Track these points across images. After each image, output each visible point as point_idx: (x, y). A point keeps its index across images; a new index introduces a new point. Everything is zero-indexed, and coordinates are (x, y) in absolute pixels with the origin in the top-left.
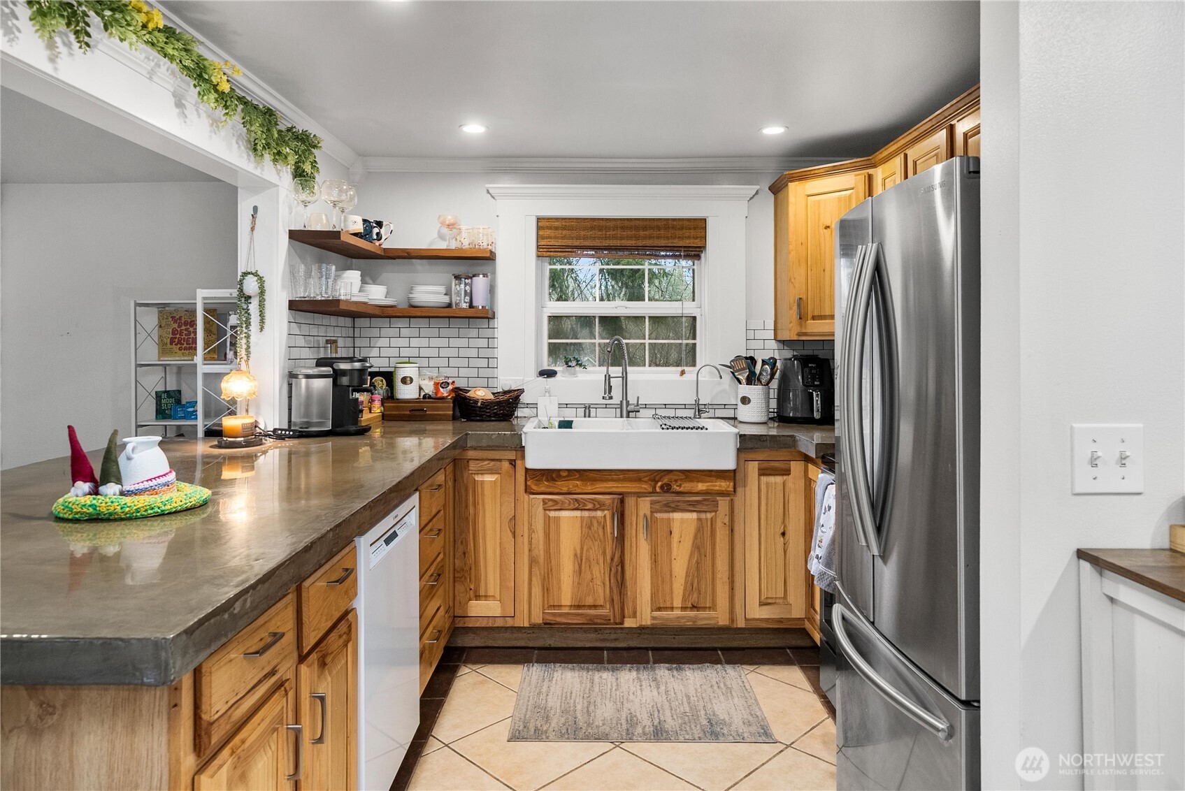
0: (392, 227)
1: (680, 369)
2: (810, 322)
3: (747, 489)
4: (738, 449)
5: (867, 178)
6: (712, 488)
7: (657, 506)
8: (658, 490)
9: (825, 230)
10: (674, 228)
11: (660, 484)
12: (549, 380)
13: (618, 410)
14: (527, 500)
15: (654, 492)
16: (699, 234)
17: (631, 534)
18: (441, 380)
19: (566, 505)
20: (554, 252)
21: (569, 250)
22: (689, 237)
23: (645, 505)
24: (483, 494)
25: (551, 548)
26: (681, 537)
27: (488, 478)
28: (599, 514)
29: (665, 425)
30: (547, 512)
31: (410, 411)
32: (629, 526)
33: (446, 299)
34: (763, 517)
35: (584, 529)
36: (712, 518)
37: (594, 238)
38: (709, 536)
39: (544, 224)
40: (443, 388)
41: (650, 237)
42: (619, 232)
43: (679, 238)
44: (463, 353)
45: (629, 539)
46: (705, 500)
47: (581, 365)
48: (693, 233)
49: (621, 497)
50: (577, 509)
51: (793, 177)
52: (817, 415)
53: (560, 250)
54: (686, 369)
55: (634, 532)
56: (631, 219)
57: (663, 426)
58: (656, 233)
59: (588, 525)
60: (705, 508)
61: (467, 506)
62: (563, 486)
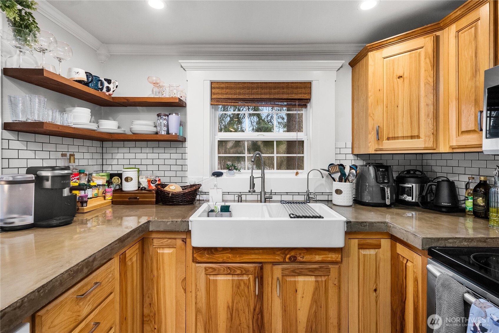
0: (117, 84)
1: (295, 171)
2: (385, 141)
3: (350, 258)
4: (346, 232)
5: (435, 38)
6: (326, 259)
7: (287, 272)
8: (287, 260)
9: (398, 79)
10: (292, 87)
11: (288, 256)
12: (218, 178)
13: (259, 196)
14: (194, 266)
15: (284, 262)
16: (307, 92)
17: (268, 291)
18: (153, 178)
19: (222, 271)
20: (221, 102)
21: (230, 101)
22: (301, 93)
23: (278, 271)
24: (163, 263)
25: (211, 302)
26: (303, 294)
27: (167, 251)
28: (245, 278)
29: (293, 215)
30: (208, 276)
31: (129, 199)
32: (266, 285)
33: (154, 130)
34: (361, 278)
35: (234, 288)
36: (325, 281)
37: (245, 94)
38: (323, 293)
39: (215, 86)
40: (153, 183)
41: (278, 93)
42: (260, 91)
43: (295, 93)
44: (167, 162)
45: (266, 294)
46: (321, 267)
47: (236, 169)
48: (303, 91)
49: (260, 265)
50: (229, 274)
51: (373, 48)
52: (388, 202)
53: (224, 101)
54: (299, 171)
55: (270, 289)
56: (267, 83)
57: (292, 216)
58: (282, 91)
59: (237, 285)
60: (321, 273)
61: (152, 271)
62: (219, 257)
